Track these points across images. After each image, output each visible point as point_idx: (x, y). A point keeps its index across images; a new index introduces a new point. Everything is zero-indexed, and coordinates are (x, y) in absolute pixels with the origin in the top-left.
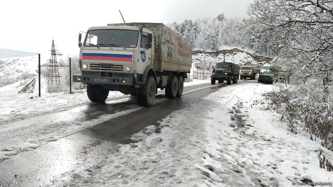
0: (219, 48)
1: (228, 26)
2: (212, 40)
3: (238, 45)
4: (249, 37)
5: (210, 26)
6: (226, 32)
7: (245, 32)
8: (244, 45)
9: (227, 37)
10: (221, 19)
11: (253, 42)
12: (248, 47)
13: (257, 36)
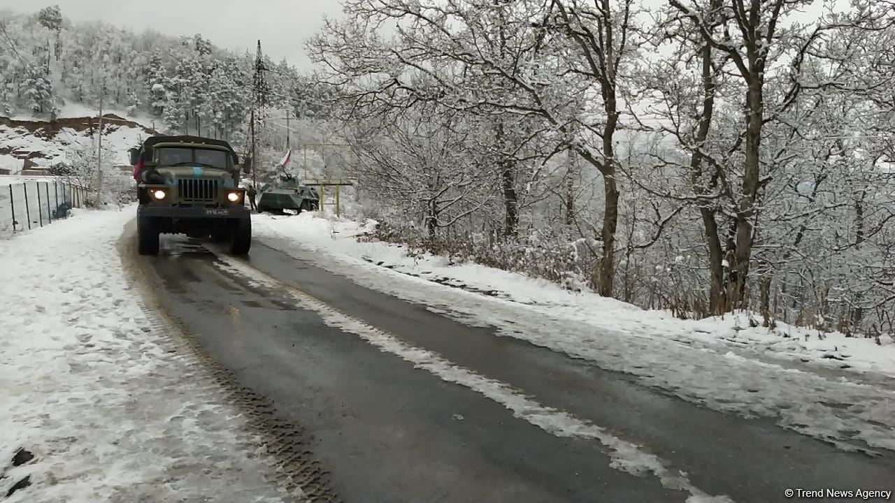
0: (59, 111)
1: (82, 48)
2: (31, 84)
3: (116, 104)
4: (148, 86)
5: (20, 42)
6: (76, 64)
7: (133, 69)
8: (134, 106)
9: (81, 79)
10: (52, 24)
11: (161, 99)
12: (146, 114)
13: (169, 86)
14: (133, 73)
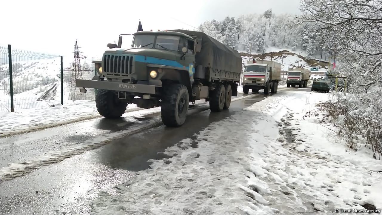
0: (266, 50)
1: (277, 24)
2: (257, 40)
3: (288, 46)
4: (302, 38)
5: (256, 25)
6: (274, 31)
7: (297, 31)
8: (295, 46)
9: (275, 37)
10: (268, 16)
11: (306, 42)
12: (300, 49)
13: (311, 36)
14: (297, 33)
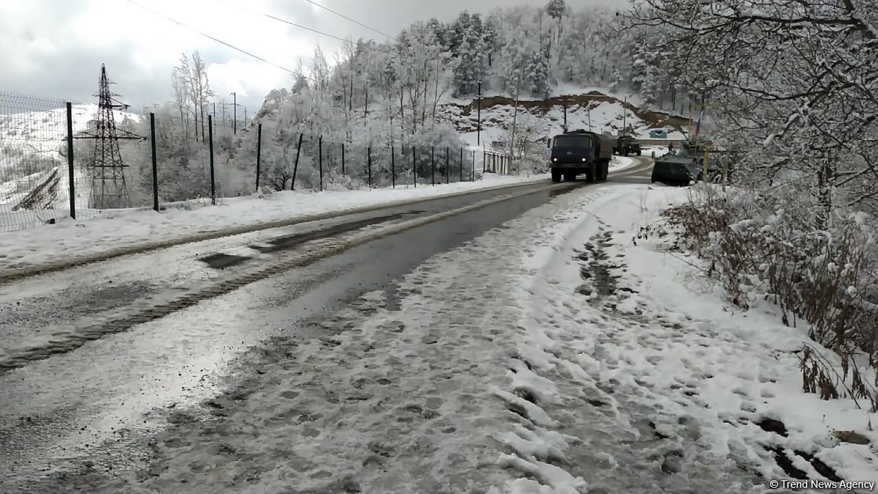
0: (552, 91)
1: (576, 32)
2: (532, 68)
3: (602, 83)
4: (631, 62)
5: (529, 32)
6: (570, 48)
7: (620, 47)
8: (616, 82)
9: (573, 61)
10: (556, 13)
11: (641, 73)
12: (626, 89)
13: (650, 60)
14: (619, 51)
